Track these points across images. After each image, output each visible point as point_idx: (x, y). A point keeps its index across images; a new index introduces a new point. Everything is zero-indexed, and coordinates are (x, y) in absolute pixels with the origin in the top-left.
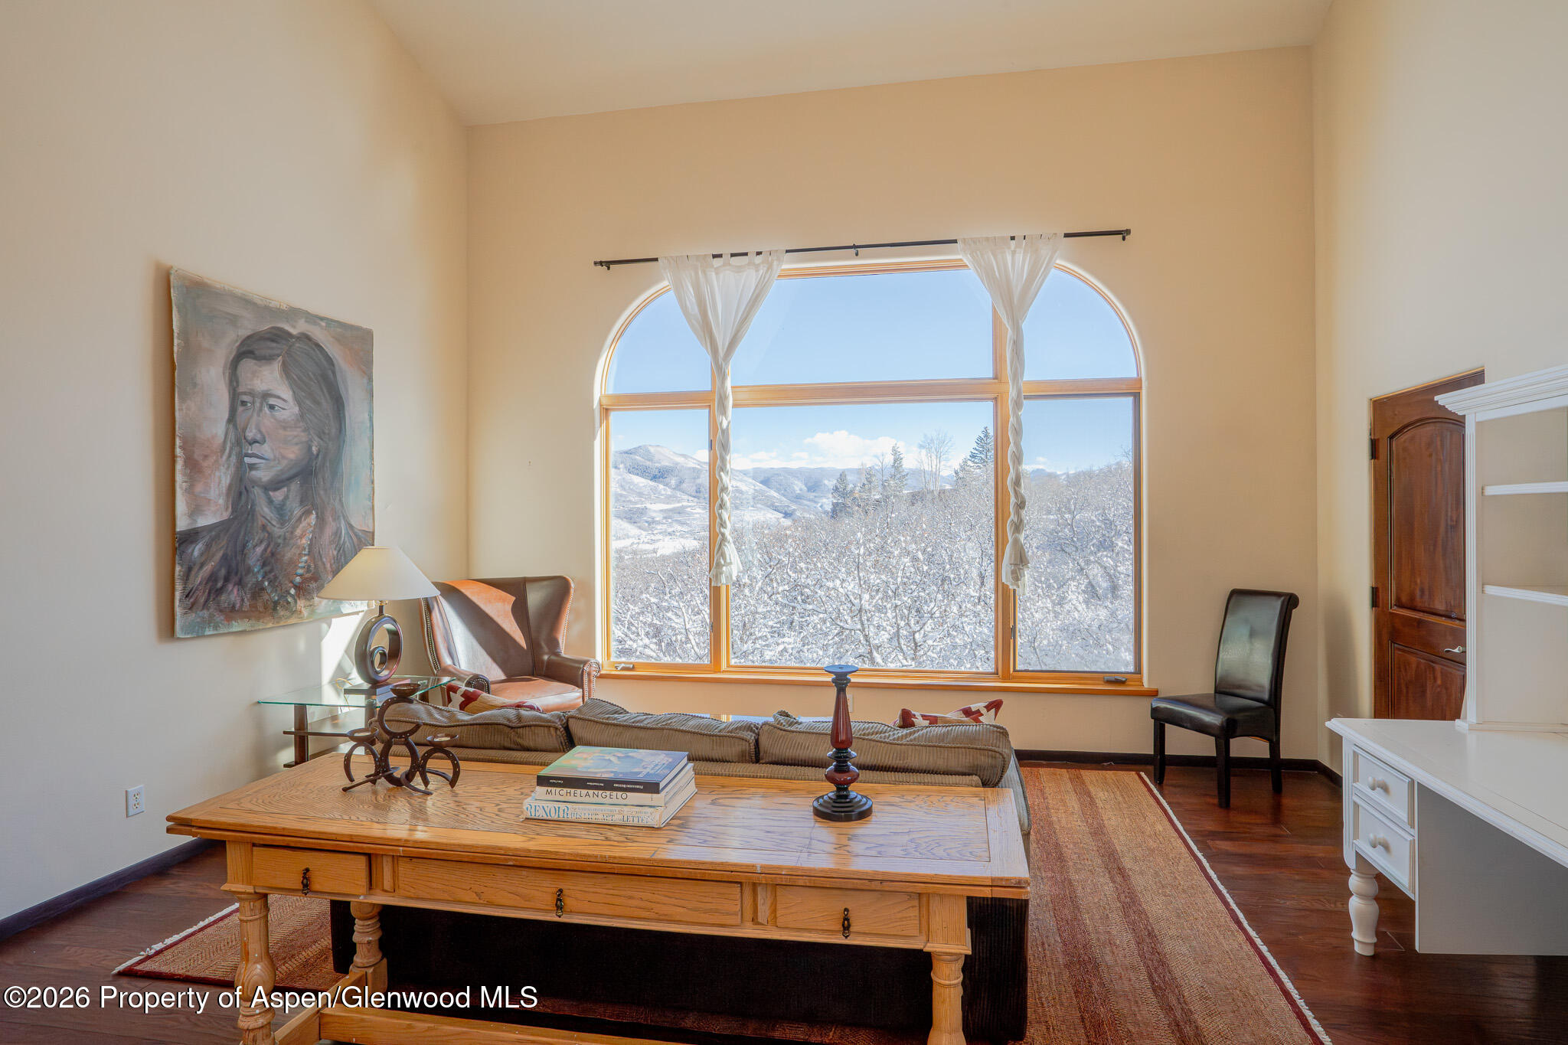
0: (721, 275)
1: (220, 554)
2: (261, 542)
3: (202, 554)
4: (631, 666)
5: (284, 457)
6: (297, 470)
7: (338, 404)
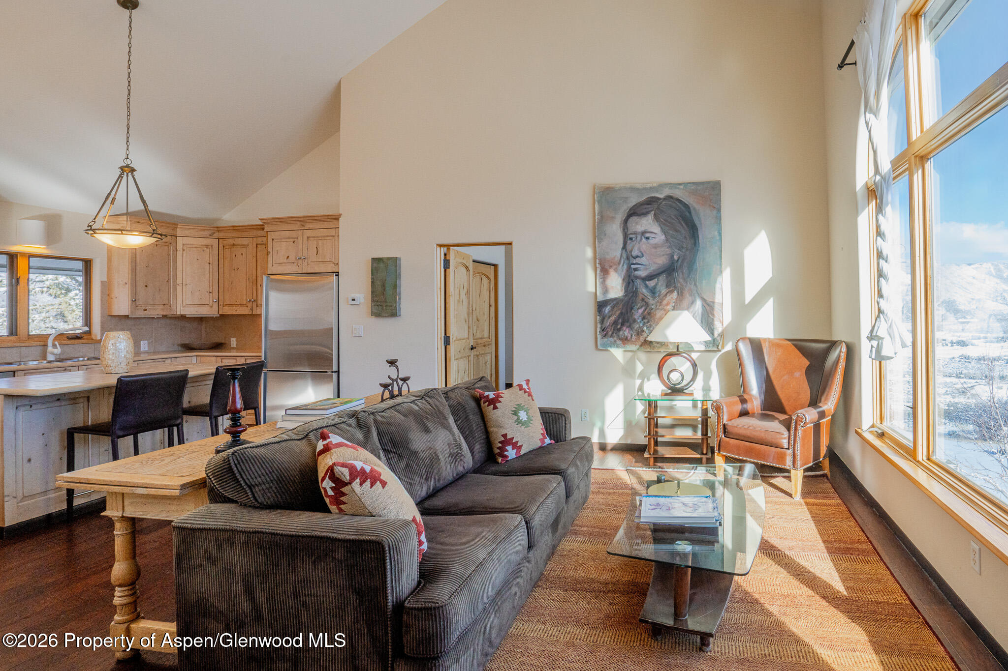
1: (618, 313)
2: (641, 307)
3: (609, 312)
5: (655, 263)
6: (664, 269)
7: (693, 229)
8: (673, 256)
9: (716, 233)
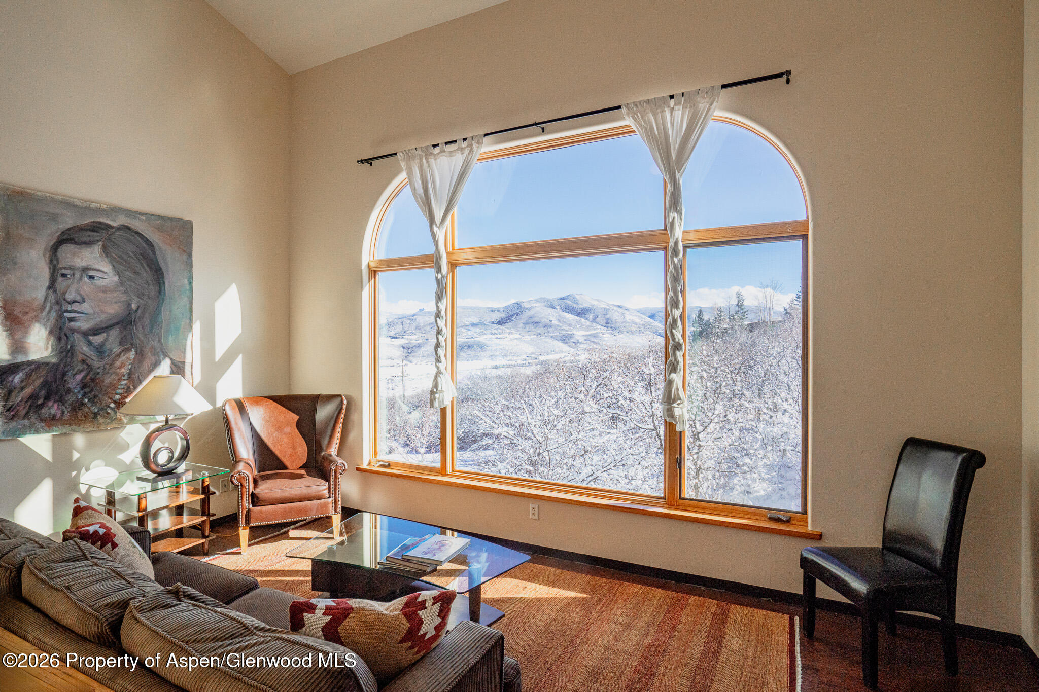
0: (438, 160)
1: (40, 381)
3: (22, 381)
4: (387, 464)
5: (103, 312)
6: (117, 321)
7: (158, 274)
8: (129, 305)
9: (186, 281)
